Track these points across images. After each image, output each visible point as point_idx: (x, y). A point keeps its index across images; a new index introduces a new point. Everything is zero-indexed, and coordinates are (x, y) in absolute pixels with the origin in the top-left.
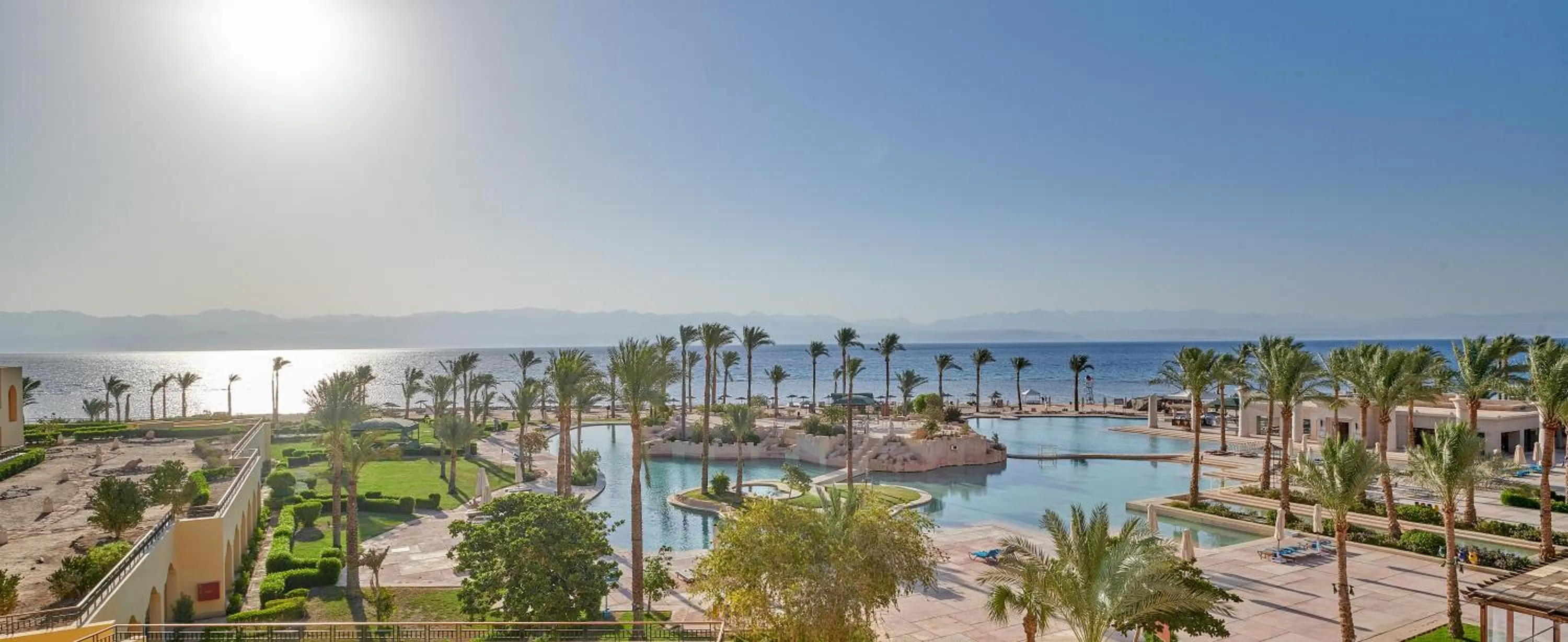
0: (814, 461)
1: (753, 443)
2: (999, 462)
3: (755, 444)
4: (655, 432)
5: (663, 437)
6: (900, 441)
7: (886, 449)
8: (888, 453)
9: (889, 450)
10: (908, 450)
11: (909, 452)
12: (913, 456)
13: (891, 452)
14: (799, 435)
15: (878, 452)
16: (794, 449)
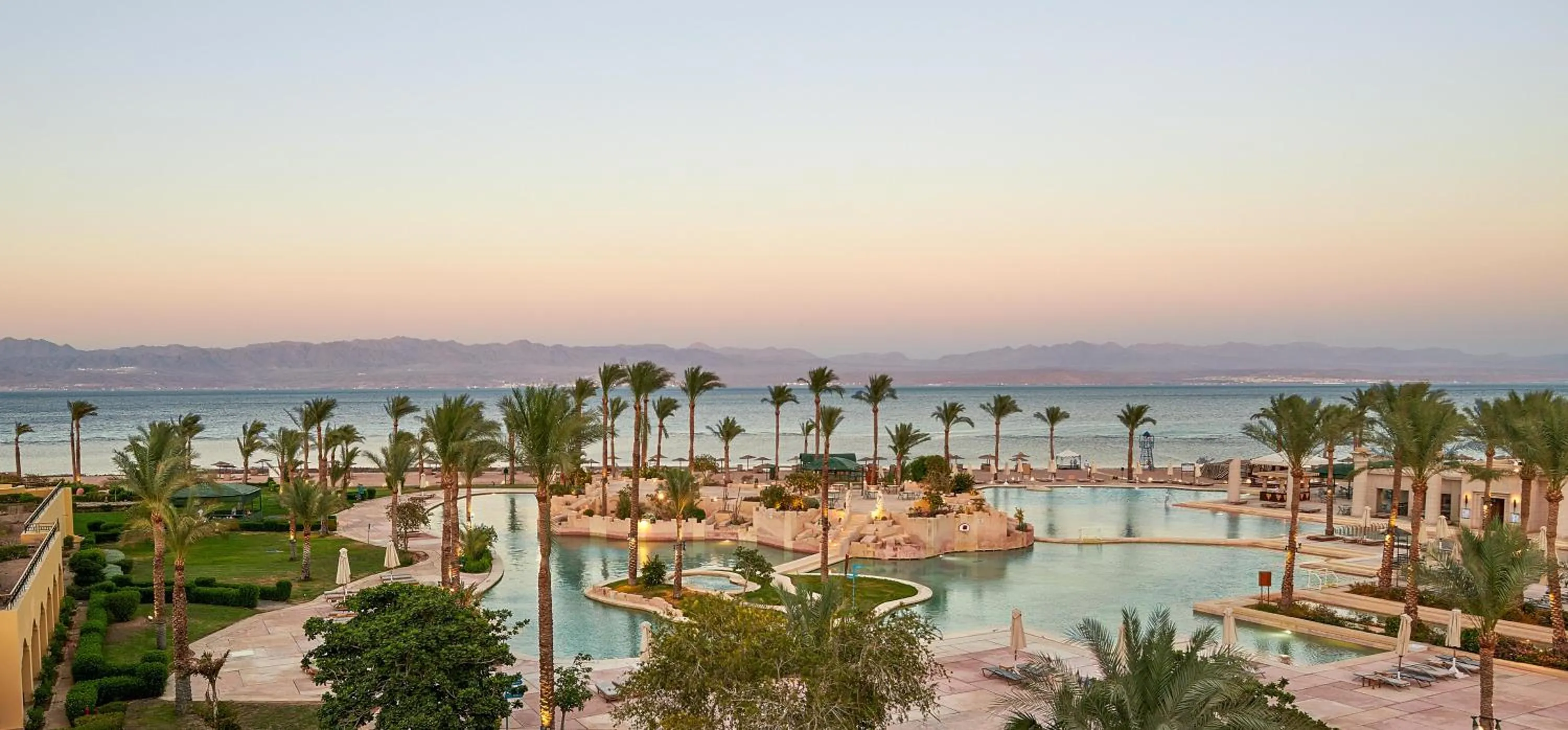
0: (777, 544)
2: (1023, 549)
3: (699, 521)
5: (577, 511)
7: (871, 529)
8: (875, 534)
9: (877, 530)
10: (902, 531)
11: (903, 533)
12: (909, 539)
13: (880, 534)
14: (757, 509)
15: (862, 532)
16: (750, 528)
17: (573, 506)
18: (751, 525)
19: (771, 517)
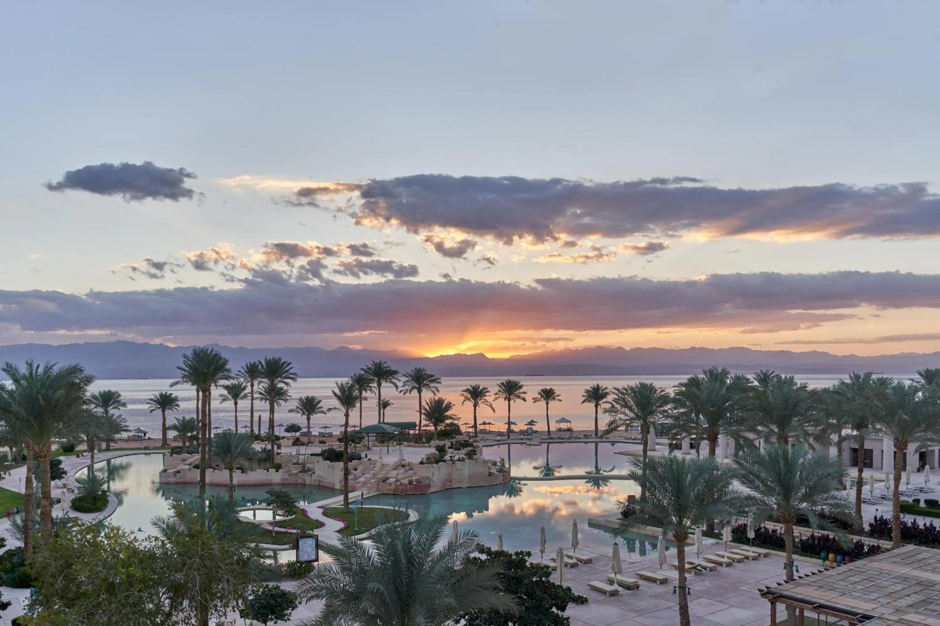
0: (330, 486)
1: (274, 470)
2: (501, 484)
3: (277, 471)
4: (184, 460)
5: (190, 465)
6: (409, 465)
7: (394, 473)
8: (396, 477)
9: (398, 474)
10: (415, 474)
11: (416, 476)
12: (419, 479)
13: (400, 477)
14: (318, 462)
15: (388, 476)
16: (313, 475)
17: (188, 462)
18: (314, 473)
19: (326, 467)
